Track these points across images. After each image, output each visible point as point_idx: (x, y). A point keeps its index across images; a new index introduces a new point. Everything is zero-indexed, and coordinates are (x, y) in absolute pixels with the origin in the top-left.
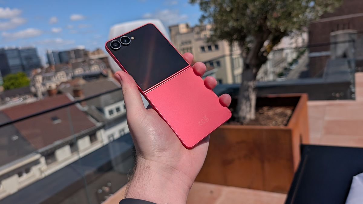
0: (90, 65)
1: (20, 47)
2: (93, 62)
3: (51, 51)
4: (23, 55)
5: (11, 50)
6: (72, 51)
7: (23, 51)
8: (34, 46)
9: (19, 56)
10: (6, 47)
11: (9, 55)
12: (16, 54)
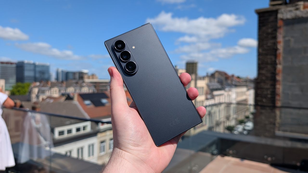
0: (81, 87)
1: (37, 63)
2: (84, 84)
3: (61, 70)
4: (38, 69)
5: (29, 64)
6: (77, 72)
7: (39, 66)
8: (48, 63)
9: (35, 71)
10: (26, 61)
11: (26, 68)
12: (32, 67)
